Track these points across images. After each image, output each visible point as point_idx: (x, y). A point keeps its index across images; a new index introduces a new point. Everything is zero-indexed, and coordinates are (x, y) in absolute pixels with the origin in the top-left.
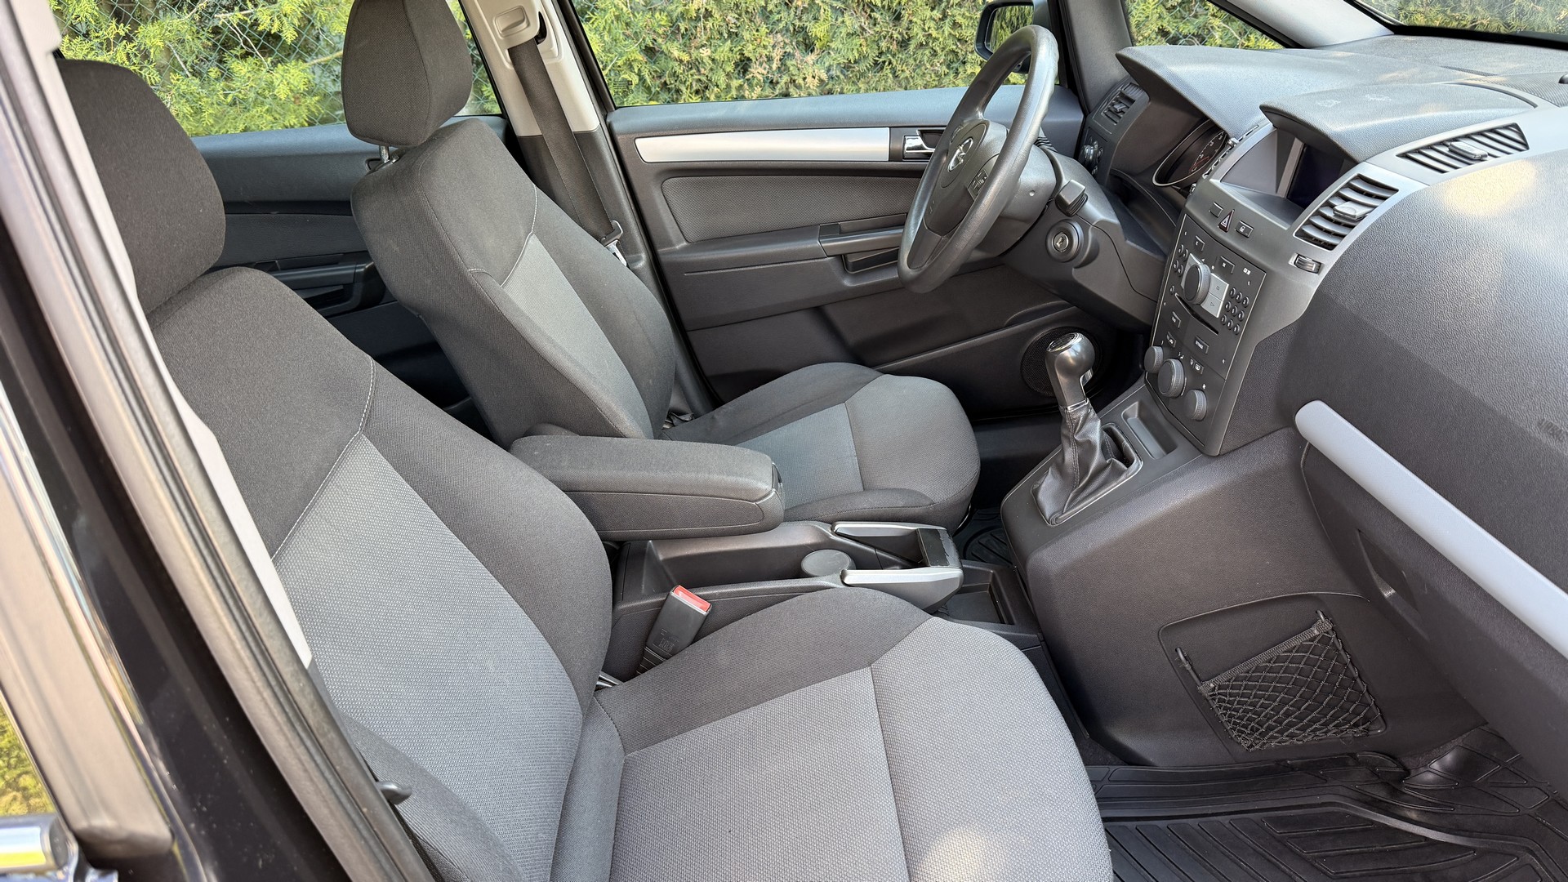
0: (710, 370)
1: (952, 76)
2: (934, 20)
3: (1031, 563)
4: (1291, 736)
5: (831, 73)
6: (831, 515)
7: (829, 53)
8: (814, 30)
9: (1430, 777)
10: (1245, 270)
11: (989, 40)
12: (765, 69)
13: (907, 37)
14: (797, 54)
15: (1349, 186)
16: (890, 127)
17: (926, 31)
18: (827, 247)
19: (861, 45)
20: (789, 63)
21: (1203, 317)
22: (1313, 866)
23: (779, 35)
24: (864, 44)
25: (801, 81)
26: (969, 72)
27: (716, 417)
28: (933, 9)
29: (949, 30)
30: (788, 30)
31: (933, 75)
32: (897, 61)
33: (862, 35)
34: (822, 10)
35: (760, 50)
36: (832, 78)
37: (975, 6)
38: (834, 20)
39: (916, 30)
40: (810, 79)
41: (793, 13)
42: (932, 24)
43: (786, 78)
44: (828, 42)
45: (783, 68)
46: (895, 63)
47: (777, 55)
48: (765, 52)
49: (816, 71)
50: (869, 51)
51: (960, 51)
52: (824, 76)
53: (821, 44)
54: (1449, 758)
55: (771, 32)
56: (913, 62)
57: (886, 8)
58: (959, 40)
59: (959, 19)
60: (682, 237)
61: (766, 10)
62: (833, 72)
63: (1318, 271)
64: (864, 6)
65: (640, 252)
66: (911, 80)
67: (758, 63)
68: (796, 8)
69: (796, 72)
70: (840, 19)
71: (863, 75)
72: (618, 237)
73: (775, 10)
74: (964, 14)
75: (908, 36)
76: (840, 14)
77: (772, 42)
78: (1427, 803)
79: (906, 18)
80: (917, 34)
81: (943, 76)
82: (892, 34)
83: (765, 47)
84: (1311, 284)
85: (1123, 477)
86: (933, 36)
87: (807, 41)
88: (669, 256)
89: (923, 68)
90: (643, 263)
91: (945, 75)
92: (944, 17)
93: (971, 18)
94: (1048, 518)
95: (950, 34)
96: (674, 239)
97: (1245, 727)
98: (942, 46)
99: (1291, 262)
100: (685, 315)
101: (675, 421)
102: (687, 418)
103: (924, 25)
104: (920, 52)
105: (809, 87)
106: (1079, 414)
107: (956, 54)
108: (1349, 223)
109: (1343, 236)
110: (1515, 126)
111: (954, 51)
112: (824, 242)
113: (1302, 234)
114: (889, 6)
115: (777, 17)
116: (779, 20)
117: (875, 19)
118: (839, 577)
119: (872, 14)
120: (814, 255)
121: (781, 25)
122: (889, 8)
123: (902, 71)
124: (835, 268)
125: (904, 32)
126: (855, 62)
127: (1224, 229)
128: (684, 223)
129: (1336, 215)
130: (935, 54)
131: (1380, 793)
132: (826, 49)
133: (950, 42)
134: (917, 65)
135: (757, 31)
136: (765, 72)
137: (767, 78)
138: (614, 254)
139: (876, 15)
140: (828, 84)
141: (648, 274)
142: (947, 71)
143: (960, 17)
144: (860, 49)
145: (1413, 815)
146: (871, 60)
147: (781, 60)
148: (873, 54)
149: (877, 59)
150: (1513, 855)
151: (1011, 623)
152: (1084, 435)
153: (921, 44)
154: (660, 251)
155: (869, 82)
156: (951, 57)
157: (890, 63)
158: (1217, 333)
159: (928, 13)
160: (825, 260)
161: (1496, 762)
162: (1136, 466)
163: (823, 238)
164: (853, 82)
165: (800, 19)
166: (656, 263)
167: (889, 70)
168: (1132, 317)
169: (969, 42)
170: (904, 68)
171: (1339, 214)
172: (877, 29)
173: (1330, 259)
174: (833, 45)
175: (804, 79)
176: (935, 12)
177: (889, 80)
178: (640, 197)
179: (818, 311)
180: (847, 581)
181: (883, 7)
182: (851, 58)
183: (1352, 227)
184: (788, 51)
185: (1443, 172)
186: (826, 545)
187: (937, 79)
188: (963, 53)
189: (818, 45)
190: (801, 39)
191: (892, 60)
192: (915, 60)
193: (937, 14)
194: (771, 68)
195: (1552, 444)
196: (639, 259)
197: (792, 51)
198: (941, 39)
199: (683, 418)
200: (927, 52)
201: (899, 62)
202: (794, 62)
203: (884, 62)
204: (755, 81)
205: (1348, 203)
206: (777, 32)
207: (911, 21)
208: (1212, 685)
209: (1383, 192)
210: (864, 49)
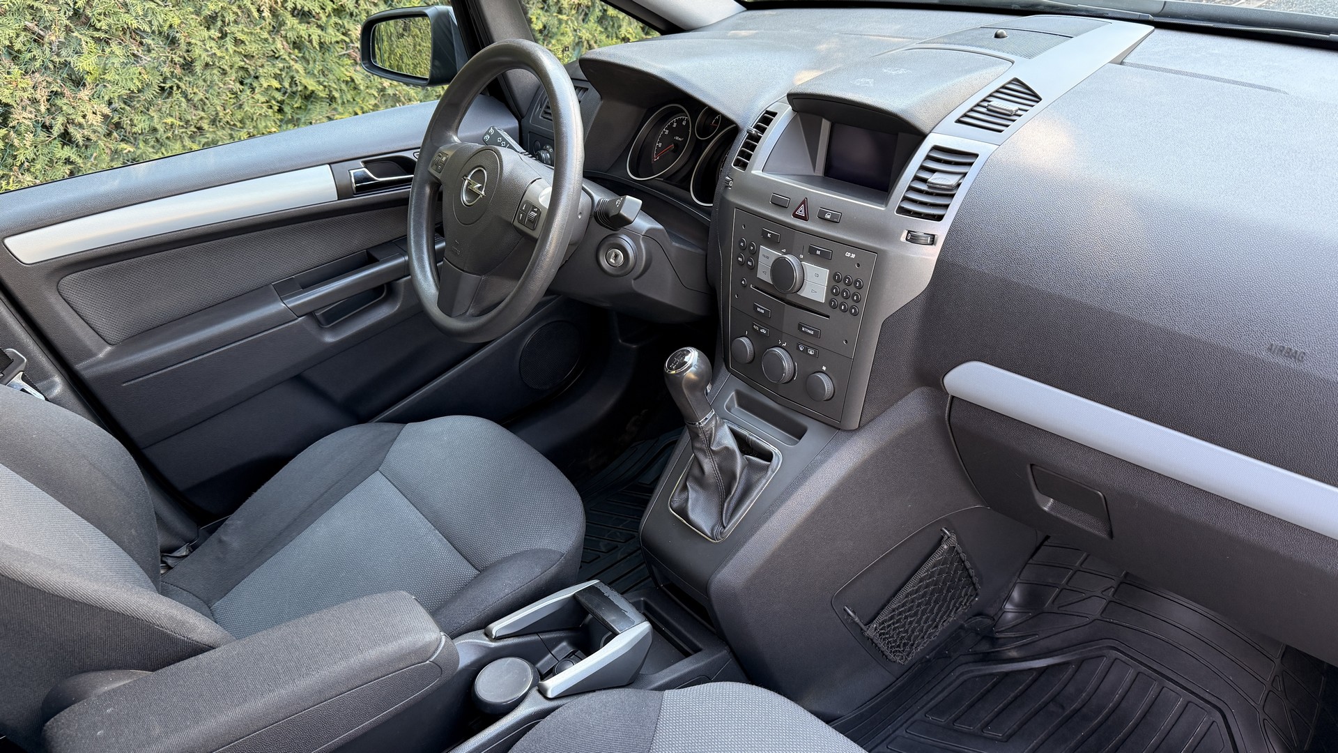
0: (181, 483)
1: (248, 92)
2: (213, 39)
3: (714, 587)
4: (929, 637)
5: (113, 106)
6: (472, 617)
7: (105, 86)
8: (81, 64)
9: (1010, 616)
10: (848, 254)
11: (374, 57)
12: (31, 112)
13: (190, 59)
14: (67, 92)
15: (929, 158)
16: (329, 164)
17: (207, 51)
18: (295, 307)
19: (140, 74)
20: (59, 102)
21: (804, 304)
22: (985, 738)
23: (37, 75)
24: (143, 71)
25: (82, 120)
26: (265, 85)
27: (224, 538)
28: (208, 29)
29: (233, 47)
30: (46, 68)
31: (228, 94)
32: (185, 84)
33: (138, 62)
34: (83, 43)
35: (19, 93)
36: (116, 110)
37: (251, 21)
38: (100, 51)
39: (197, 51)
40: (90, 116)
41: (48, 50)
42: (213, 44)
43: (61, 120)
44: (100, 75)
45: (53, 110)
46: (183, 87)
47: (42, 95)
48: (26, 95)
49: (95, 106)
50: (151, 79)
51: (249, 67)
52: (107, 111)
53: (92, 77)
54: (1016, 595)
55: (26, 72)
56: (203, 83)
57: (157, 33)
58: (245, 56)
59: (240, 36)
60: (103, 341)
61: (13, 49)
62: (116, 105)
63: (933, 242)
64: (131, 33)
65: (52, 376)
66: (207, 102)
67: (20, 108)
68: (50, 44)
69: (72, 111)
70: (108, 50)
71: (150, 103)
72: (22, 367)
73: (24, 48)
74: (243, 30)
75: (191, 57)
76: (104, 44)
77: (31, 83)
78: (1017, 639)
79: (182, 40)
80: (200, 56)
81: (239, 93)
82: (172, 58)
83: (24, 90)
84: (930, 255)
85: (769, 472)
86: (218, 55)
87: (73, 77)
88: (94, 369)
89: (216, 88)
90: (59, 386)
91: (241, 91)
92: (224, 35)
93: (251, 33)
94: (709, 534)
95: (235, 51)
96: (93, 347)
97: (899, 646)
98: (229, 64)
99: (903, 239)
100: (135, 433)
101: (170, 561)
102: (183, 552)
103: (205, 45)
104: (208, 72)
105: (92, 124)
106: (711, 425)
107: (246, 70)
108: (949, 193)
109: (947, 206)
110: (1016, 80)
111: (243, 68)
112: (289, 303)
113: (901, 210)
114: (159, 30)
115: (29, 55)
116: (34, 59)
117: (148, 46)
118: (538, 694)
119: (144, 41)
120: (281, 319)
121: (38, 64)
122: (160, 33)
123: (194, 93)
124: (312, 328)
125: (186, 56)
126: (139, 91)
127: (805, 219)
128: (98, 324)
129: (929, 187)
130: (224, 73)
131: (984, 647)
132: (100, 81)
133: (237, 59)
134: (209, 86)
135: (9, 73)
136: (33, 116)
137: (37, 122)
138: (23, 390)
139: (148, 41)
140: (112, 118)
141: (71, 398)
142: (241, 87)
143: (240, 34)
144: (140, 77)
145: (1014, 654)
146: (157, 87)
147: (48, 100)
148: (156, 80)
149: (163, 85)
150: (1102, 656)
151: (697, 650)
152: (719, 444)
153: (207, 65)
154: (79, 367)
155: (161, 109)
156: (241, 73)
157: (178, 87)
158: (828, 317)
159: (205, 33)
160: (296, 321)
161: (1054, 586)
162: (776, 462)
163: (287, 298)
164: (141, 112)
165: (58, 55)
166: (77, 383)
167: (179, 95)
168: (678, 309)
169: (257, 57)
170: (195, 90)
171: (933, 186)
172: (154, 54)
173: (941, 230)
174: (107, 77)
175: (84, 117)
176: (212, 31)
177: (182, 104)
178: (31, 308)
179: (300, 380)
180: (550, 695)
181: (153, 32)
182: (133, 87)
183: (952, 196)
184: (54, 89)
185: (1000, 131)
186: (491, 657)
187: (233, 96)
188: (253, 68)
189: (89, 79)
190: (65, 76)
191: (180, 83)
192: (205, 81)
193: (215, 33)
194: (38, 111)
195: (1292, 364)
196: (52, 385)
197: (59, 90)
198: (227, 58)
199: (177, 554)
200: (215, 71)
201: (188, 85)
202: (65, 101)
203: (171, 88)
204: (23, 128)
205: (936, 174)
206: (33, 72)
207: (189, 44)
208: (875, 626)
209: (963, 158)
210: (146, 77)
